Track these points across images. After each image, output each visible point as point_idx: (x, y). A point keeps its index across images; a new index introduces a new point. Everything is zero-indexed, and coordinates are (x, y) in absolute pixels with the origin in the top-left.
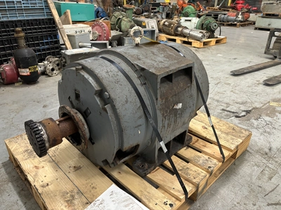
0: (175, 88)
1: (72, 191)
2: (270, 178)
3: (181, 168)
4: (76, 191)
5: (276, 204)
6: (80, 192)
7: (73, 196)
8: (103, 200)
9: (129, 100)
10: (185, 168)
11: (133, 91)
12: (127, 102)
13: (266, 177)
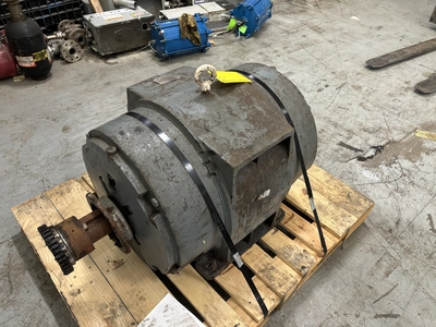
0: (261, 171)
1: (112, 304)
2: (387, 274)
3: (263, 268)
4: (117, 303)
5: (386, 316)
6: (124, 306)
7: (113, 312)
8: (154, 320)
9: (189, 204)
10: (269, 267)
11: (196, 189)
12: (185, 208)
13: (381, 272)
